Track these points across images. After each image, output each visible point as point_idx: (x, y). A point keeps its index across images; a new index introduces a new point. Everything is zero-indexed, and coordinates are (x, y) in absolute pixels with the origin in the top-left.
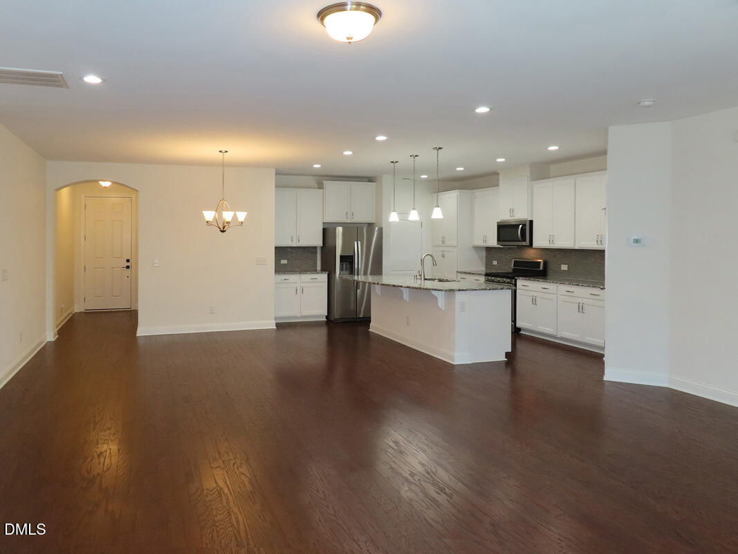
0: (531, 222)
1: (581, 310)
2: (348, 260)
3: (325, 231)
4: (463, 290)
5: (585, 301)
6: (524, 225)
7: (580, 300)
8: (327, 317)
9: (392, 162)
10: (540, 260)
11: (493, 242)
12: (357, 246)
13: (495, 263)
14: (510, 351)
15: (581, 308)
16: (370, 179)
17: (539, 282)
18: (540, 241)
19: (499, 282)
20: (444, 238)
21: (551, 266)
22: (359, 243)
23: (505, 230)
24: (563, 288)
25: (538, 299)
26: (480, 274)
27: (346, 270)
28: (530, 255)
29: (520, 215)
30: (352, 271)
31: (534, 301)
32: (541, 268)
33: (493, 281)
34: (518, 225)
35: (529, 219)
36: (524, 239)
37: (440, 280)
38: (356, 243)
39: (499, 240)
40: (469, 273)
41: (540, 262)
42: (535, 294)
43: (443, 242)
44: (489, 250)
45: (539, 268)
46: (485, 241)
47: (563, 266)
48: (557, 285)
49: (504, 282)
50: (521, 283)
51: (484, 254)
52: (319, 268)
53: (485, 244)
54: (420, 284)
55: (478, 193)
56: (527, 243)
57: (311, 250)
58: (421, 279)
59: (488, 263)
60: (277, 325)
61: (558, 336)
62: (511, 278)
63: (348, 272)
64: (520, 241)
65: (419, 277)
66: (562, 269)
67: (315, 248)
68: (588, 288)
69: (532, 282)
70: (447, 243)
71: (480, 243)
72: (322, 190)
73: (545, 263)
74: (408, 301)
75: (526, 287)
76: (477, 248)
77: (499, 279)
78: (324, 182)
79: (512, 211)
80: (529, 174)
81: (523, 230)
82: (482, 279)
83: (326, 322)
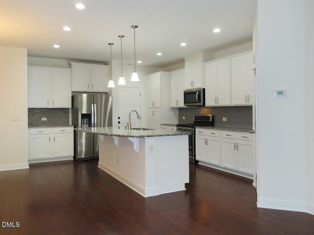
0: (204, 90)
1: (236, 148)
2: (87, 117)
3: (73, 97)
4: (151, 136)
5: (239, 142)
6: (200, 92)
7: (235, 141)
8: (74, 157)
9: (110, 44)
10: (210, 115)
11: (182, 104)
12: (94, 108)
13: (184, 118)
14: (188, 182)
15: (236, 146)
16: (105, 63)
17: (208, 129)
18: (210, 102)
19: (185, 130)
20: (153, 103)
21: (216, 119)
22: (95, 105)
23: (189, 95)
24: (224, 133)
25: (209, 141)
26: (174, 125)
27: (87, 124)
28: (204, 112)
29: (197, 85)
30: (90, 125)
31: (206, 142)
32: (211, 120)
33: (181, 129)
34: (197, 92)
35: (203, 88)
36: (200, 101)
37: (144, 129)
38: (92, 105)
39: (185, 103)
40: (168, 125)
41: (210, 116)
42: (207, 137)
43: (153, 106)
44: (180, 109)
45: (209, 120)
46: (177, 104)
47: (224, 118)
48: (220, 130)
49: (188, 130)
50: (198, 130)
51: (177, 112)
52: (70, 123)
53: (178, 106)
54: (128, 133)
55: (173, 73)
56: (202, 104)
57: (64, 110)
58: (128, 129)
59: (180, 119)
60: (30, 165)
61: (222, 166)
62: (193, 127)
63: (87, 126)
64: (197, 103)
65: (127, 127)
66: (223, 120)
67: (68, 109)
68: (242, 132)
69: (205, 129)
70: (156, 106)
71: (174, 105)
72: (71, 69)
73: (213, 117)
74: (117, 145)
75: (201, 133)
76: (173, 109)
77: (185, 128)
78: (72, 63)
79: (192, 83)
80: (202, 58)
81: (199, 95)
82: (175, 128)
83: (74, 160)
